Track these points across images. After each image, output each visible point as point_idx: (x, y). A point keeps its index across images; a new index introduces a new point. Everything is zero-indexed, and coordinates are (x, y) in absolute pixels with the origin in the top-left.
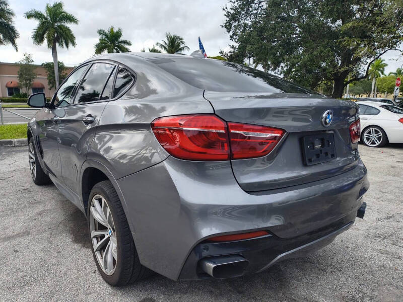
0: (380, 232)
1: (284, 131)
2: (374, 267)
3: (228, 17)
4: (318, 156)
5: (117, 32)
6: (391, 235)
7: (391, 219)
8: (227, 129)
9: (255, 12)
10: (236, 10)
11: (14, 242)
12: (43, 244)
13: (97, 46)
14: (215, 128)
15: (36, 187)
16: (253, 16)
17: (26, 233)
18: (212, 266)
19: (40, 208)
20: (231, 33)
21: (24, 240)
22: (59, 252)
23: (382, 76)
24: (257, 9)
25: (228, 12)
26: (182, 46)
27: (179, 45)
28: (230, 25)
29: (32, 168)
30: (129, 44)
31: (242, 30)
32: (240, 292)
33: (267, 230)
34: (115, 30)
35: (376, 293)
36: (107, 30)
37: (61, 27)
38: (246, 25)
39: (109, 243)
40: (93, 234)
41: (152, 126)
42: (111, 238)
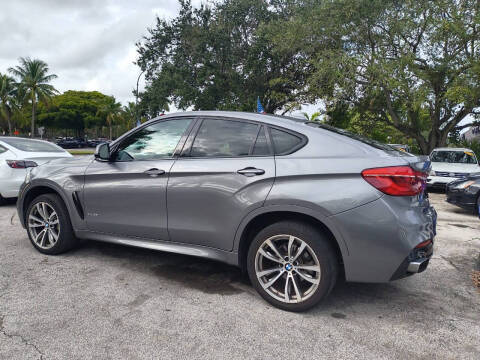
18: (418, 263)
20: (146, 72)
25: (142, 49)
28: (144, 62)
29: (37, 236)
39: (289, 276)
40: (259, 275)
41: (362, 175)
42: (290, 272)
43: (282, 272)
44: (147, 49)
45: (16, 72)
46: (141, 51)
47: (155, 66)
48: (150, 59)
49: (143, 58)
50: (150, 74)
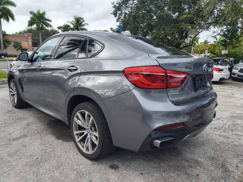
0: (217, 126)
1: (189, 74)
2: (218, 143)
3: (115, 8)
4: (200, 87)
5: (42, 14)
6: (222, 127)
7: (220, 120)
8: (166, 73)
9: (131, 6)
10: (119, 4)
11: (20, 141)
12: (39, 142)
13: (29, 22)
14: (157, 72)
15: (16, 110)
16: (129, 8)
17: (25, 136)
18: (159, 142)
19: (26, 122)
20: (117, 18)
21: (26, 140)
22: (51, 145)
23: (197, 44)
24: (132, 5)
25: (115, 6)
26: (83, 23)
27: (82, 23)
28: (116, 13)
29: (12, 99)
30: (50, 21)
31: (123, 16)
32: (159, 159)
33: (183, 124)
34: (41, 12)
35: (223, 154)
36: (36, 12)
37: (4, 8)
38: (126, 13)
39: (88, 136)
40: (75, 133)
41: (123, 72)
42: (89, 134)
43: (85, 133)
44: (117, 5)
45: (71, 23)
46: (115, 7)
47: (121, 14)
48: (119, 11)
49: (116, 11)
50: (119, 18)
